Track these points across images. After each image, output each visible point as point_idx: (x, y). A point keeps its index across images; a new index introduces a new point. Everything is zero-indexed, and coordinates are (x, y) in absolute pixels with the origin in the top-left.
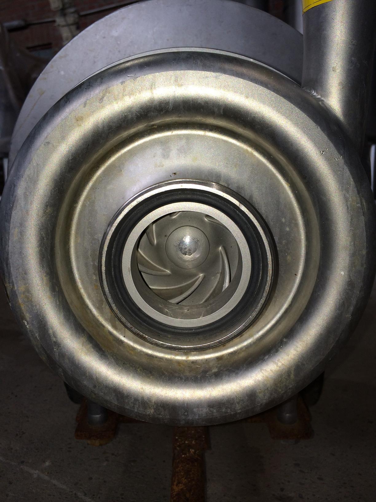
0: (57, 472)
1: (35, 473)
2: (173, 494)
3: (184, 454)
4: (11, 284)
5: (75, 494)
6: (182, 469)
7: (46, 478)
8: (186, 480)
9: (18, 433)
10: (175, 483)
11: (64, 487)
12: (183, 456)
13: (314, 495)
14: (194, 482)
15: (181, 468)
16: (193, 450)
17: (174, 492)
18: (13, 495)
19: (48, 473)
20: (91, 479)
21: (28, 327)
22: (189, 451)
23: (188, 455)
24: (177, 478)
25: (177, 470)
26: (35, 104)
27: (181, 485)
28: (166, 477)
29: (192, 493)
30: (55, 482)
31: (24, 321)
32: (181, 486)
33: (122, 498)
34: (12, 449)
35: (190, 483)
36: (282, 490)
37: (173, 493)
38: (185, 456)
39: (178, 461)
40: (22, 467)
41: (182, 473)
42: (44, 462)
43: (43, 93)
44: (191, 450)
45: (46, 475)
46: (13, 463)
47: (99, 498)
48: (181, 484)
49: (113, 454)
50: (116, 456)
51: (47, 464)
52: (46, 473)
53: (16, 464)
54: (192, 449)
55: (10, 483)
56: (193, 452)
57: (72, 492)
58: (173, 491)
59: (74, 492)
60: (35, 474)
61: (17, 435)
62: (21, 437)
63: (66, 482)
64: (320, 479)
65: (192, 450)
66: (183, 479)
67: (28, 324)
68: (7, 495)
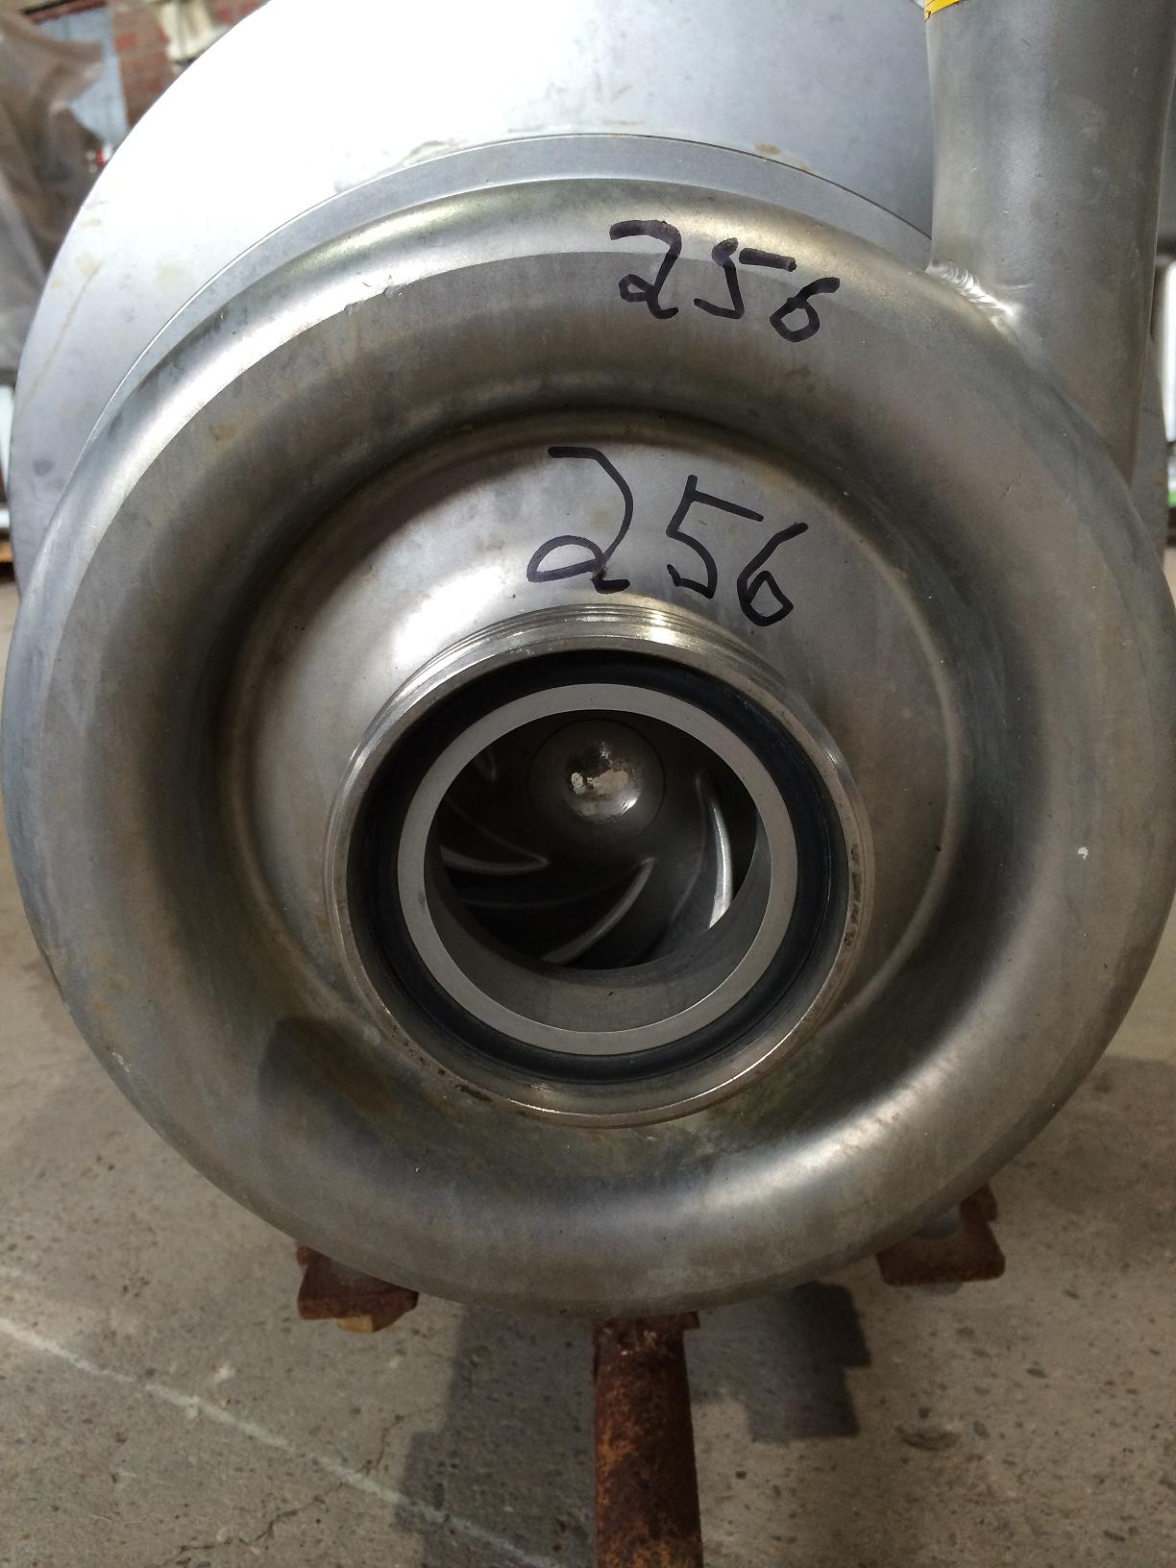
0: (255, 1399)
1: (191, 1404)
2: (604, 1469)
3: (626, 1346)
4: (64, 950)
5: (315, 1462)
6: (624, 1395)
7: (225, 1417)
8: (637, 1428)
9: (127, 1282)
10: (606, 1437)
11: (280, 1442)
12: (625, 1353)
13: (1020, 1425)
14: (660, 1433)
15: (622, 1390)
16: (653, 1334)
17: (605, 1464)
18: (134, 1475)
19: (229, 1402)
20: (357, 1411)
21: (128, 1071)
22: (641, 1338)
23: (638, 1349)
24: (610, 1423)
25: (610, 1396)
26: (73, 309)
27: (622, 1443)
28: (579, 1394)
29: (656, 1467)
30: (251, 1428)
31: (114, 1054)
32: (625, 1447)
33: (454, 1466)
34: (114, 1334)
35: (650, 1438)
36: (924, 1413)
37: (601, 1467)
38: (631, 1352)
39: (609, 1368)
40: (149, 1388)
41: (625, 1406)
42: (214, 1368)
43: (95, 271)
44: (646, 1333)
45: (224, 1409)
46: (120, 1378)
47: (386, 1468)
48: (625, 1440)
49: (416, 1332)
50: (424, 1336)
51: (224, 1373)
52: (223, 1403)
53: (130, 1380)
54: (650, 1332)
55: (121, 1440)
56: (653, 1339)
57: (303, 1455)
58: (602, 1462)
59: (312, 1455)
60: (192, 1406)
61: (125, 1289)
62: (137, 1295)
63: (283, 1427)
64: (1035, 1372)
65: (649, 1334)
66: (629, 1424)
67: (127, 1061)
68: (115, 1478)
